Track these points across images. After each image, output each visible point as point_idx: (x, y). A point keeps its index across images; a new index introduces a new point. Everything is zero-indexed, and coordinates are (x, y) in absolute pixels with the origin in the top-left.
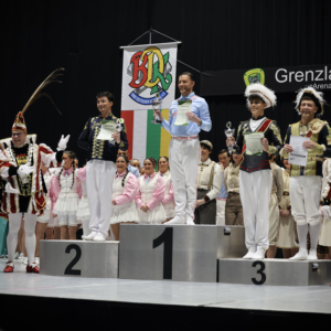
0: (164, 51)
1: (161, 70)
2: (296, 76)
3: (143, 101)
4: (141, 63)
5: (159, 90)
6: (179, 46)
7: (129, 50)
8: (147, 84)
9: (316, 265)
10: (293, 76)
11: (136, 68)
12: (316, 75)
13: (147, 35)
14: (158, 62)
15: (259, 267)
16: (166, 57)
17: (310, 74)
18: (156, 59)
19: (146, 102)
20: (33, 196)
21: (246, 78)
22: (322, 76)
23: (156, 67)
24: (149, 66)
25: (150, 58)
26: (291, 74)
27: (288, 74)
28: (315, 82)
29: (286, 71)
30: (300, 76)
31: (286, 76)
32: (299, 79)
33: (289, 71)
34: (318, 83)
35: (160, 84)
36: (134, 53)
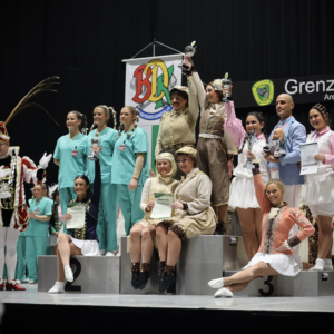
1: (166, 83)
2: (307, 87)
3: (147, 116)
4: (144, 76)
5: (164, 104)
7: (132, 63)
8: (151, 98)
9: (326, 275)
10: (304, 86)
11: (139, 82)
12: (327, 85)
13: (151, 48)
14: (162, 76)
16: (170, 70)
17: (321, 85)
18: (160, 73)
19: (150, 117)
20: (16, 210)
21: (254, 90)
23: (160, 80)
24: (153, 79)
25: (154, 71)
26: (301, 84)
27: (298, 85)
28: (326, 92)
29: (296, 82)
30: (310, 87)
31: (296, 87)
32: (310, 89)
33: (299, 81)
34: (330, 93)
35: (164, 98)
36: (137, 66)
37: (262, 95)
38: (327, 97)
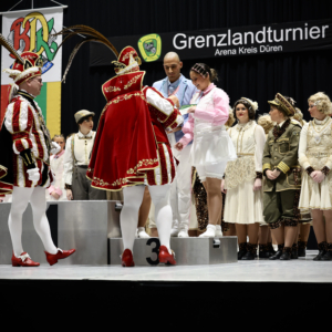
0: (48, 17)
1: (45, 38)
2: (196, 42)
5: (43, 60)
6: (65, 10)
7: (9, 16)
9: (218, 242)
10: (193, 41)
11: (17, 36)
12: (218, 39)
14: (42, 30)
15: (154, 245)
16: (51, 24)
17: (211, 39)
18: (39, 27)
21: (140, 44)
22: (226, 41)
23: (39, 34)
24: (31, 34)
25: (32, 25)
26: (190, 39)
27: (187, 39)
28: (217, 47)
29: (185, 36)
30: (200, 41)
31: (185, 42)
32: (200, 44)
33: (188, 35)
34: (221, 48)
35: (44, 54)
36: (14, 19)
37: (148, 51)
38: (217, 52)
